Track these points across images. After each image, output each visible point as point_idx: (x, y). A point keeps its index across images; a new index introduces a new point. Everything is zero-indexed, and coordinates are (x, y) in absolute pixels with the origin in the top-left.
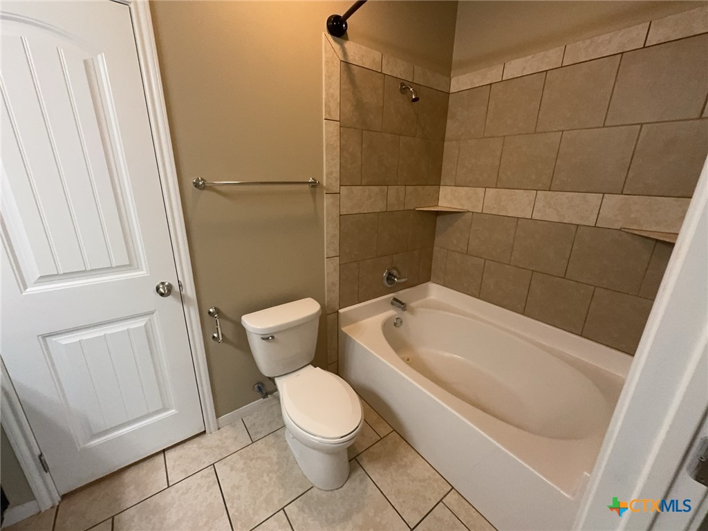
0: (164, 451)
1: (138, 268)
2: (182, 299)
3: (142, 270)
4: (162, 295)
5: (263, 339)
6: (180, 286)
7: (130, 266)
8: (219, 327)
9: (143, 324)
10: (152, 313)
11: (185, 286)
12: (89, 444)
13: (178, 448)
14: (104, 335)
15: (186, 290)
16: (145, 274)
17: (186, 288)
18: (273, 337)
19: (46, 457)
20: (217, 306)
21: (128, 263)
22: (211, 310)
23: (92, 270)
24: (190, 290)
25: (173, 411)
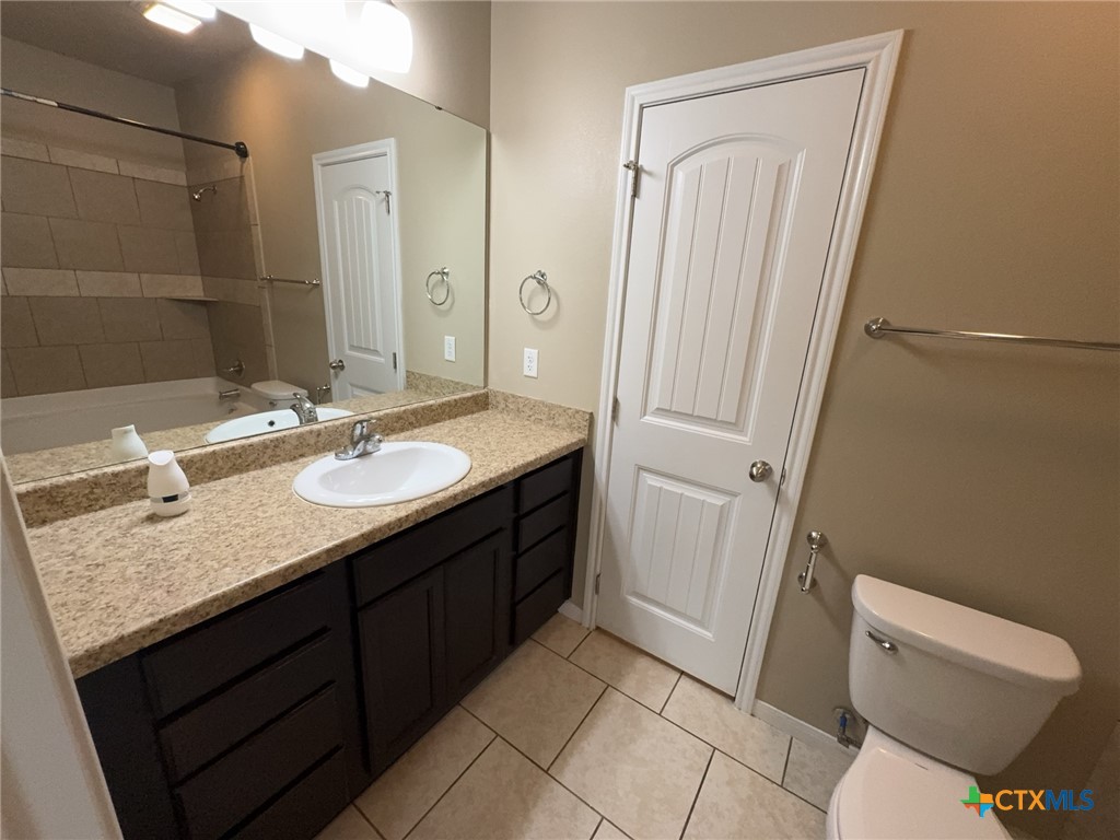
0: (682, 673)
1: (742, 431)
2: (778, 494)
3: (746, 436)
4: (752, 476)
5: (870, 635)
6: (783, 476)
7: (736, 425)
8: (811, 566)
9: (720, 503)
10: (735, 495)
11: (790, 478)
12: (629, 597)
13: (698, 685)
14: (682, 494)
15: (787, 486)
16: (746, 443)
17: (788, 484)
18: (893, 648)
19: (602, 580)
20: (826, 534)
21: (733, 421)
22: (814, 534)
23: (699, 417)
24: (793, 489)
25: (708, 635)
